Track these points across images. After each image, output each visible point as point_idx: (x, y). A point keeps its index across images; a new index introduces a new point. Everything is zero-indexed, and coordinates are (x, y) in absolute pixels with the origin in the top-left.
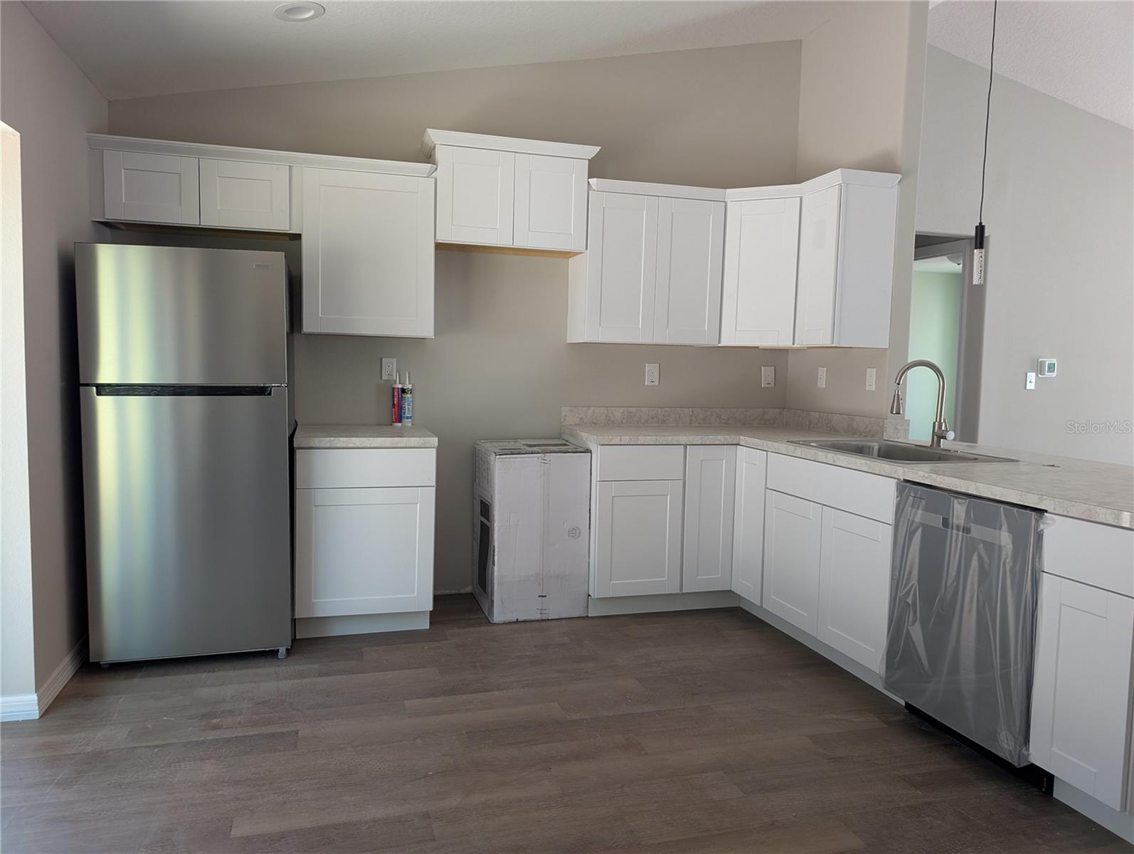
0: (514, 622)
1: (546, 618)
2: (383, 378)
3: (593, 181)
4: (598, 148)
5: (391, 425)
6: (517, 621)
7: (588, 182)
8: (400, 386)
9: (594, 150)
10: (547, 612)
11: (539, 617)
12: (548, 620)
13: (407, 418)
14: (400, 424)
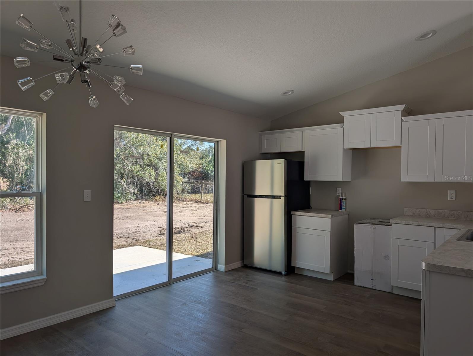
0: (362, 287)
1: (375, 289)
2: (337, 194)
3: (403, 118)
4: (404, 105)
5: (338, 211)
6: (363, 287)
7: (402, 119)
8: (341, 197)
9: (402, 107)
10: (374, 286)
11: (372, 287)
12: (375, 290)
13: (343, 208)
14: (341, 211)
